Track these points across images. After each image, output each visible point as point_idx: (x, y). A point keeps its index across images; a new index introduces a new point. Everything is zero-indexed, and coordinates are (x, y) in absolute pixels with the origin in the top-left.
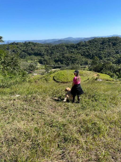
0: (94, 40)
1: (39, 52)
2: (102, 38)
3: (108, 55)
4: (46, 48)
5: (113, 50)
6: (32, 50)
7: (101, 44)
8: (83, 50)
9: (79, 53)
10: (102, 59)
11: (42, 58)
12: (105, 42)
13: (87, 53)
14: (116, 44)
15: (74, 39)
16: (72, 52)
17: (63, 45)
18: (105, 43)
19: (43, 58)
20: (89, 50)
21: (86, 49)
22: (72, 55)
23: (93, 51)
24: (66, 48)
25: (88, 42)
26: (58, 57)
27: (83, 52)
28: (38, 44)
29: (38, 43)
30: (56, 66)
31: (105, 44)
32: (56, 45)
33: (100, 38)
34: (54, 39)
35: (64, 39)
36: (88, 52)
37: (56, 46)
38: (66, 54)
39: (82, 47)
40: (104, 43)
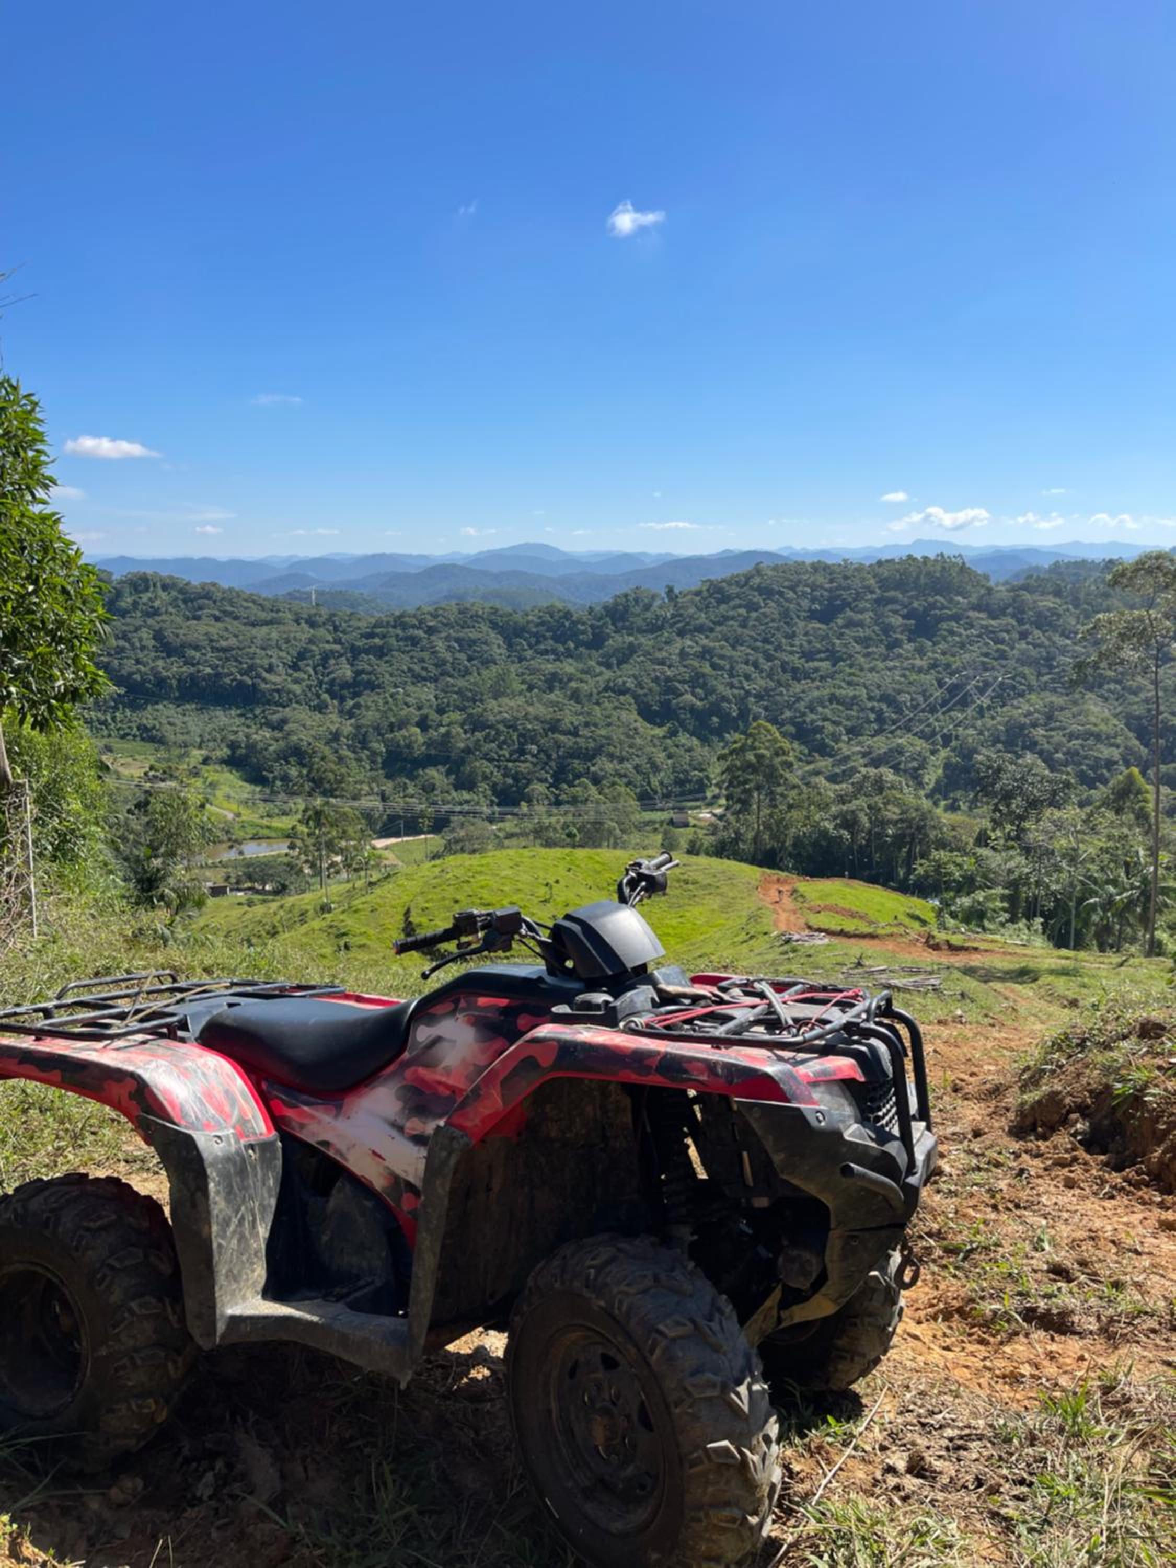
0: (748, 577)
1: (232, 674)
2: (819, 567)
3: (880, 719)
4: (304, 633)
5: (920, 670)
6: (167, 648)
7: (813, 615)
8: (662, 663)
9: (623, 691)
10: (824, 750)
11: (267, 733)
12: (846, 604)
13: (689, 697)
14: (941, 619)
15: (571, 560)
16: (553, 681)
17: (476, 617)
18: (849, 613)
19: (278, 726)
20: (707, 669)
21: (683, 654)
22: (554, 704)
23: (747, 677)
24: (497, 646)
25: (698, 593)
26: (423, 724)
27: (656, 680)
28: (231, 597)
29: (225, 585)
30: (398, 804)
31: (850, 624)
32: (402, 616)
33: (799, 568)
34: (382, 556)
35: (479, 558)
36: (704, 686)
37: (399, 622)
38: (497, 695)
39: (646, 641)
40: (840, 609)
